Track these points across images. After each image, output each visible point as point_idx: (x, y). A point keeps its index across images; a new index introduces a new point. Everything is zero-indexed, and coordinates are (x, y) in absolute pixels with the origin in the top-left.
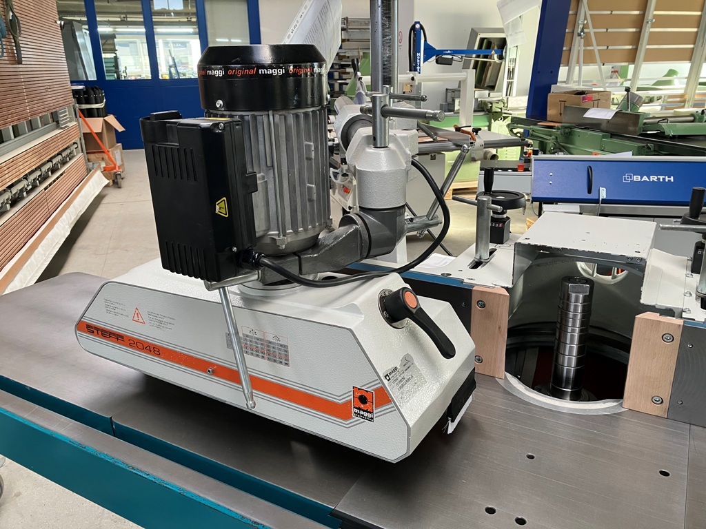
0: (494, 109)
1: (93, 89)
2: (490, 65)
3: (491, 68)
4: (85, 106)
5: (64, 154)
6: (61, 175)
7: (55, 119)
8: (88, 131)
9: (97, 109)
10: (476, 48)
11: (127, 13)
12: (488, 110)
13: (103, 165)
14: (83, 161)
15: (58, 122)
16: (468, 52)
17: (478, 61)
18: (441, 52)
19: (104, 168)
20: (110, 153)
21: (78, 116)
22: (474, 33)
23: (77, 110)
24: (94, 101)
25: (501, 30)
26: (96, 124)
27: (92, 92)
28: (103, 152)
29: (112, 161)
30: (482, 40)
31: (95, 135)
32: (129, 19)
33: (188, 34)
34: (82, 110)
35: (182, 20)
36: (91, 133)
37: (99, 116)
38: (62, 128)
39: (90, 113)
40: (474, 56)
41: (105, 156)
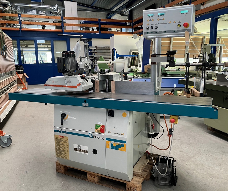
0: (135, 71)
1: (20, 66)
2: (136, 59)
3: (136, 60)
4: (18, 71)
5: (13, 83)
6: (12, 88)
7: (11, 73)
8: (18, 77)
9: (21, 71)
10: (131, 55)
11: (27, 44)
12: (133, 71)
13: (22, 87)
14: (17, 85)
15: (12, 74)
16: (129, 56)
17: (132, 58)
18: (121, 56)
19: (22, 88)
20: (24, 84)
21: (16, 73)
22: (131, 51)
23: (16, 71)
24: (20, 69)
25: (137, 50)
26: (21, 76)
27: (20, 67)
28: (22, 84)
29: (25, 86)
30: (133, 53)
31: (20, 79)
32: (28, 46)
33: (47, 51)
34: (17, 72)
35: (45, 46)
36: (19, 78)
37: (21, 73)
38: (13, 76)
39: (19, 72)
40: (131, 57)
41: (23, 85)
